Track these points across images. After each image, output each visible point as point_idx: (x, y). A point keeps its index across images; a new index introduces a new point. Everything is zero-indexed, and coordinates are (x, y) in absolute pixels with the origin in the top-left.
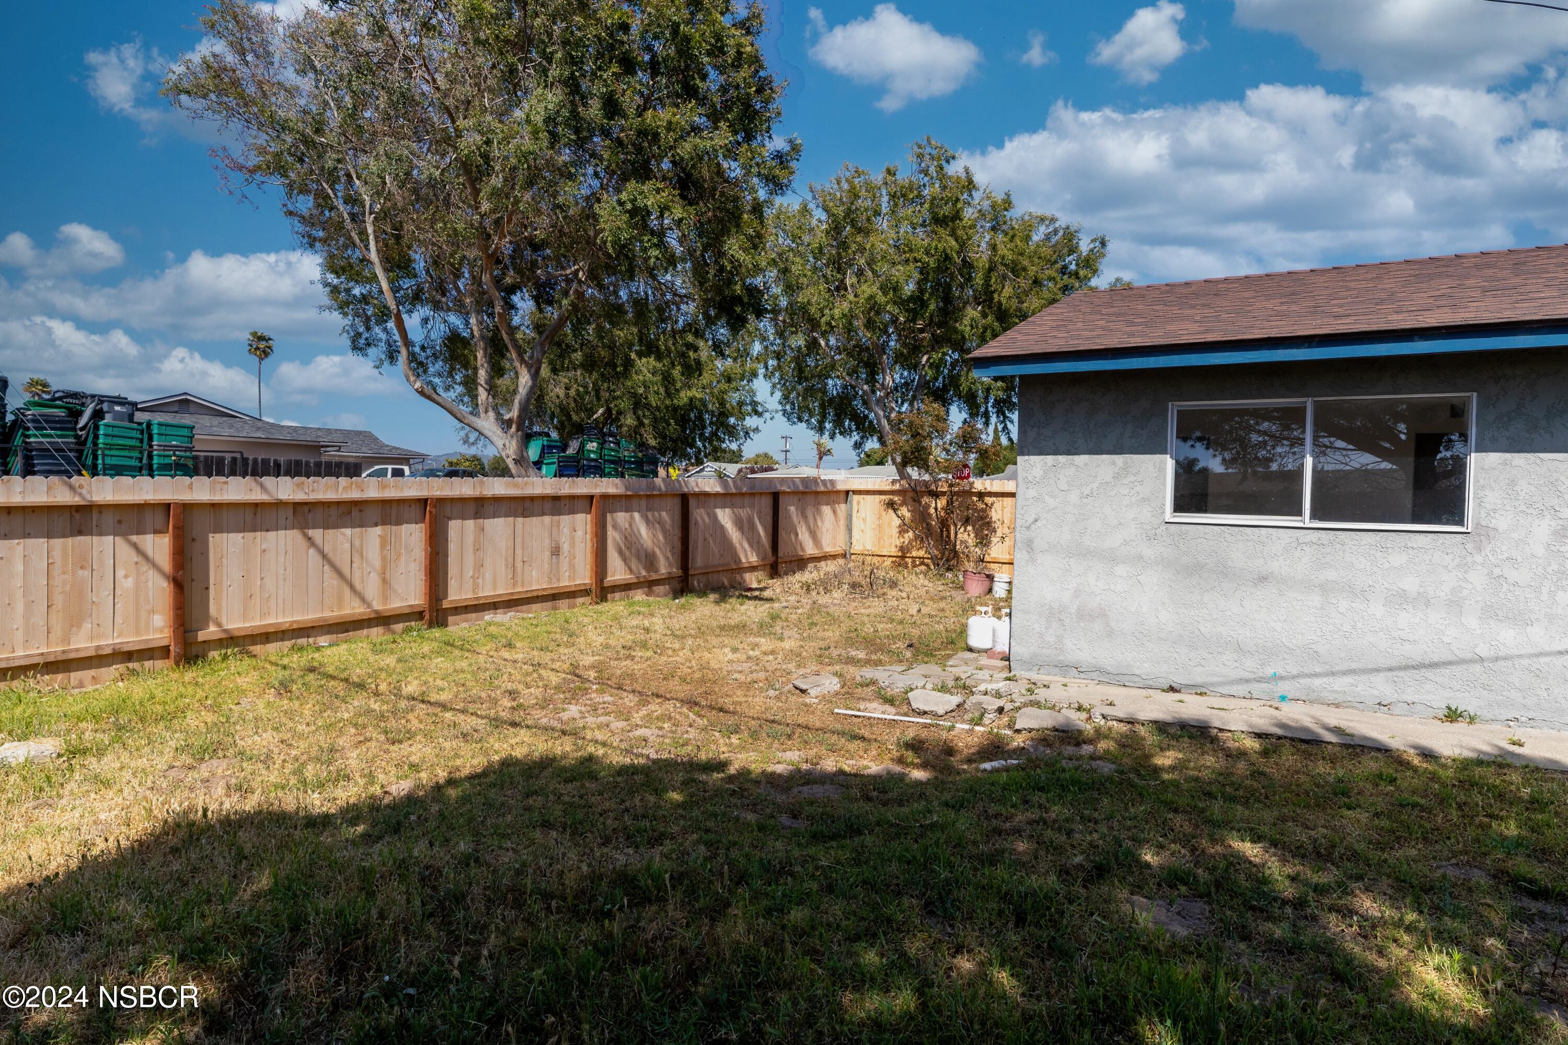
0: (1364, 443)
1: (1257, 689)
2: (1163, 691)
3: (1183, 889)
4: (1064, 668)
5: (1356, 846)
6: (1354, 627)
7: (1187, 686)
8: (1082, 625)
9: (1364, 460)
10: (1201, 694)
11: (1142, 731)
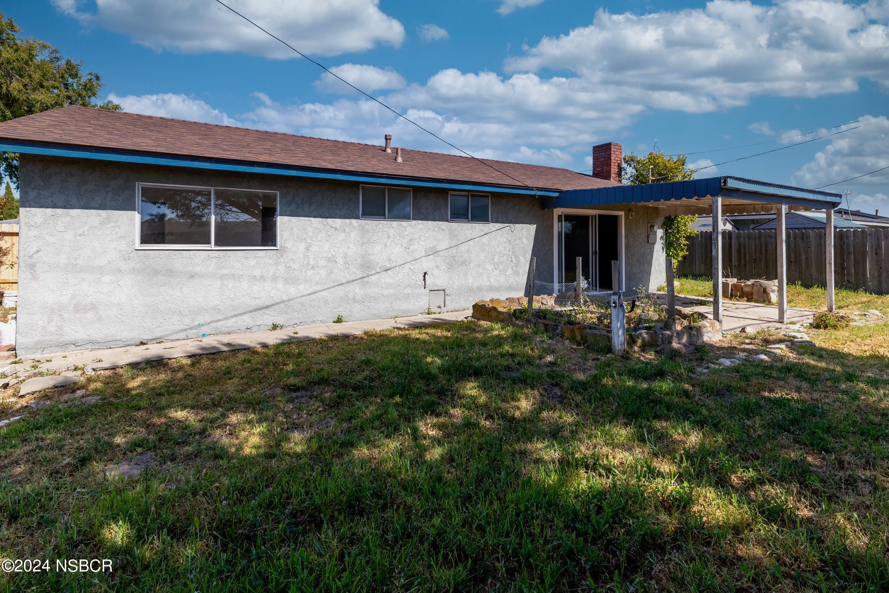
0: (244, 209)
1: (190, 333)
2: (137, 345)
3: (139, 450)
4: (64, 345)
5: (231, 395)
6: (235, 295)
7: (152, 340)
8: (78, 316)
9: (244, 217)
10: (160, 343)
11: (120, 371)
